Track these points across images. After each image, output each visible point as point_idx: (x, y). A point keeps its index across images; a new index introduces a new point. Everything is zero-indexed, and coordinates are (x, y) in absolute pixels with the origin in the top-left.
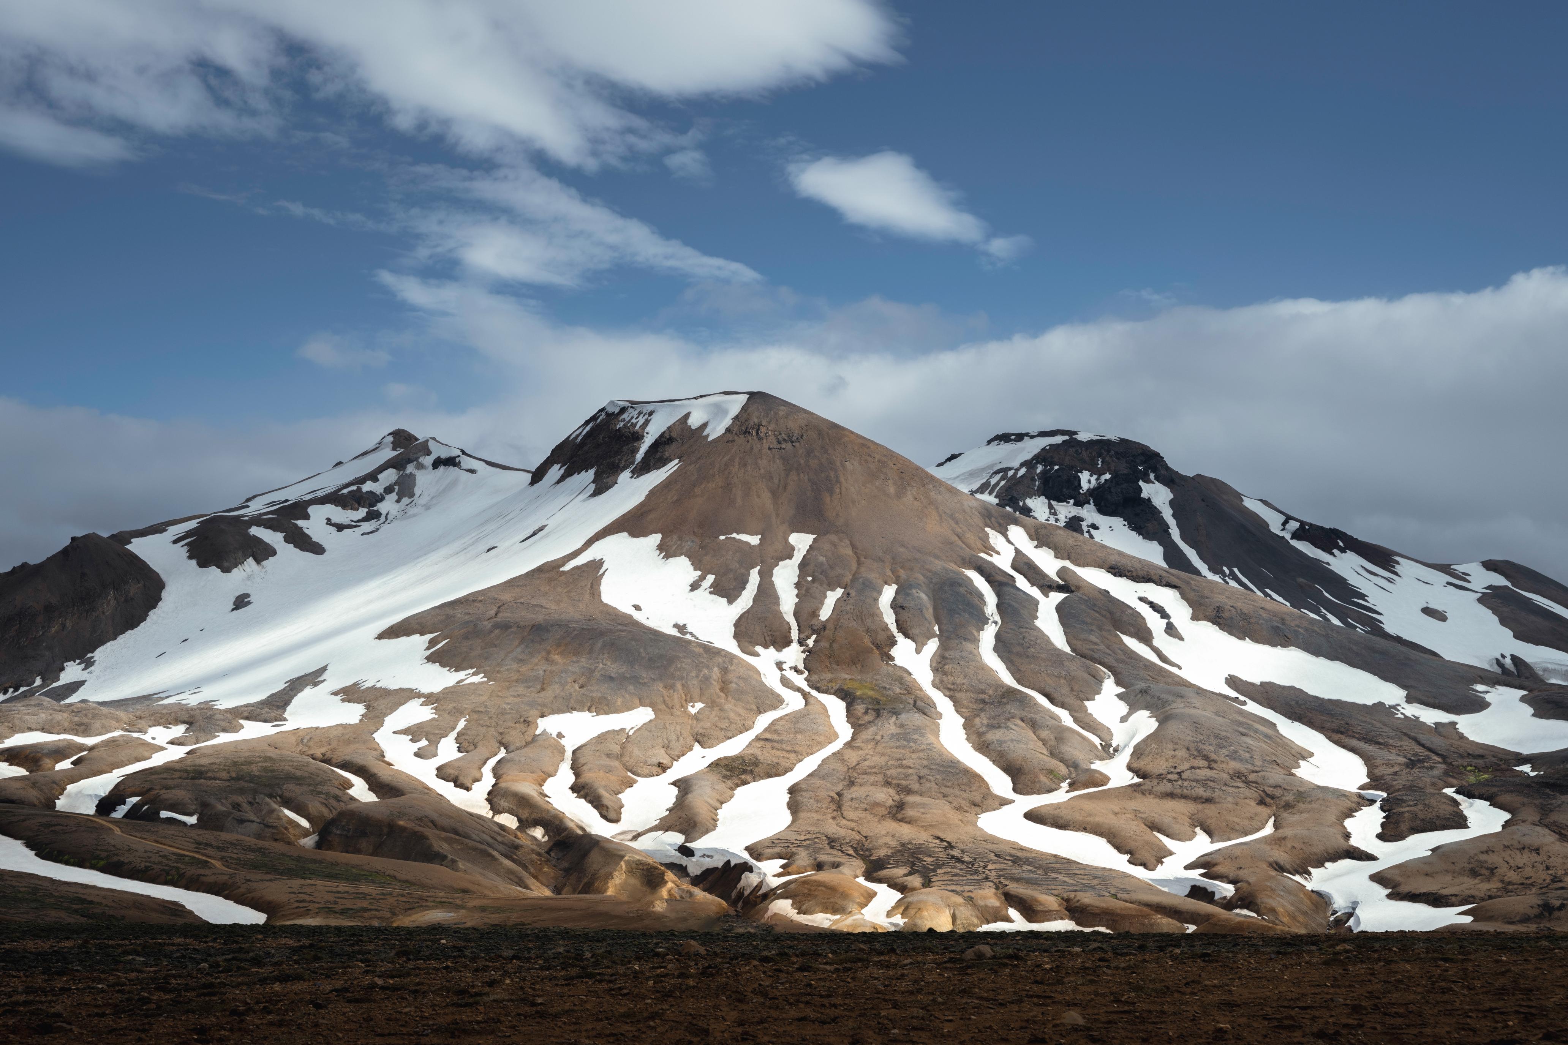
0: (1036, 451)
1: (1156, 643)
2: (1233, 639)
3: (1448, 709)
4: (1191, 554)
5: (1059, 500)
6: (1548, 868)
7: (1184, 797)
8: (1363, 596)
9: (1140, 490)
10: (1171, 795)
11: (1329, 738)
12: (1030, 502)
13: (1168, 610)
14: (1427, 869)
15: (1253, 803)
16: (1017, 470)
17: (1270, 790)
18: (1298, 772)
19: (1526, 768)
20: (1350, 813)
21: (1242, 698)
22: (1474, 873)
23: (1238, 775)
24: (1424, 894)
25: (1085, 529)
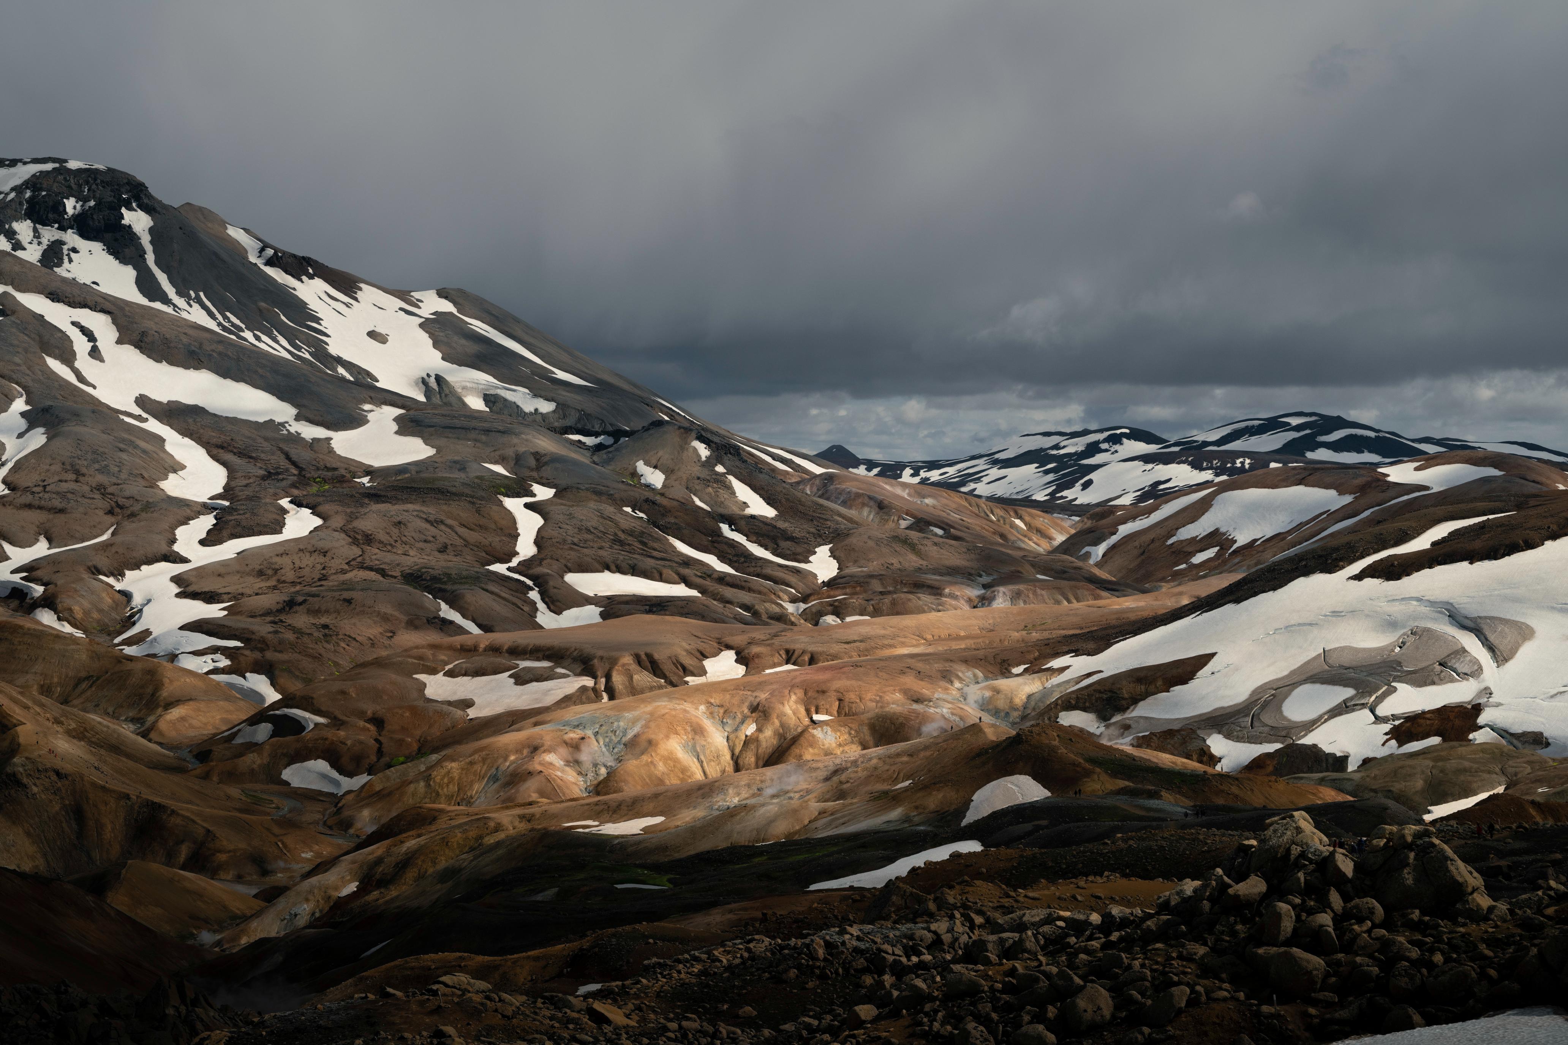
0: (27, 176)
1: (77, 364)
2: (151, 363)
3: (328, 427)
4: (162, 279)
5: (44, 224)
6: (324, 569)
7: (40, 508)
8: (318, 320)
9: (122, 217)
10: (29, 506)
11: (209, 453)
12: (16, 226)
13: (96, 335)
14: (222, 570)
15: (101, 513)
16: (7, 194)
17: (121, 501)
18: (163, 485)
19: (365, 480)
20: (185, 521)
21: (145, 415)
22: (260, 573)
23: (100, 488)
24: (205, 593)
25: (65, 252)
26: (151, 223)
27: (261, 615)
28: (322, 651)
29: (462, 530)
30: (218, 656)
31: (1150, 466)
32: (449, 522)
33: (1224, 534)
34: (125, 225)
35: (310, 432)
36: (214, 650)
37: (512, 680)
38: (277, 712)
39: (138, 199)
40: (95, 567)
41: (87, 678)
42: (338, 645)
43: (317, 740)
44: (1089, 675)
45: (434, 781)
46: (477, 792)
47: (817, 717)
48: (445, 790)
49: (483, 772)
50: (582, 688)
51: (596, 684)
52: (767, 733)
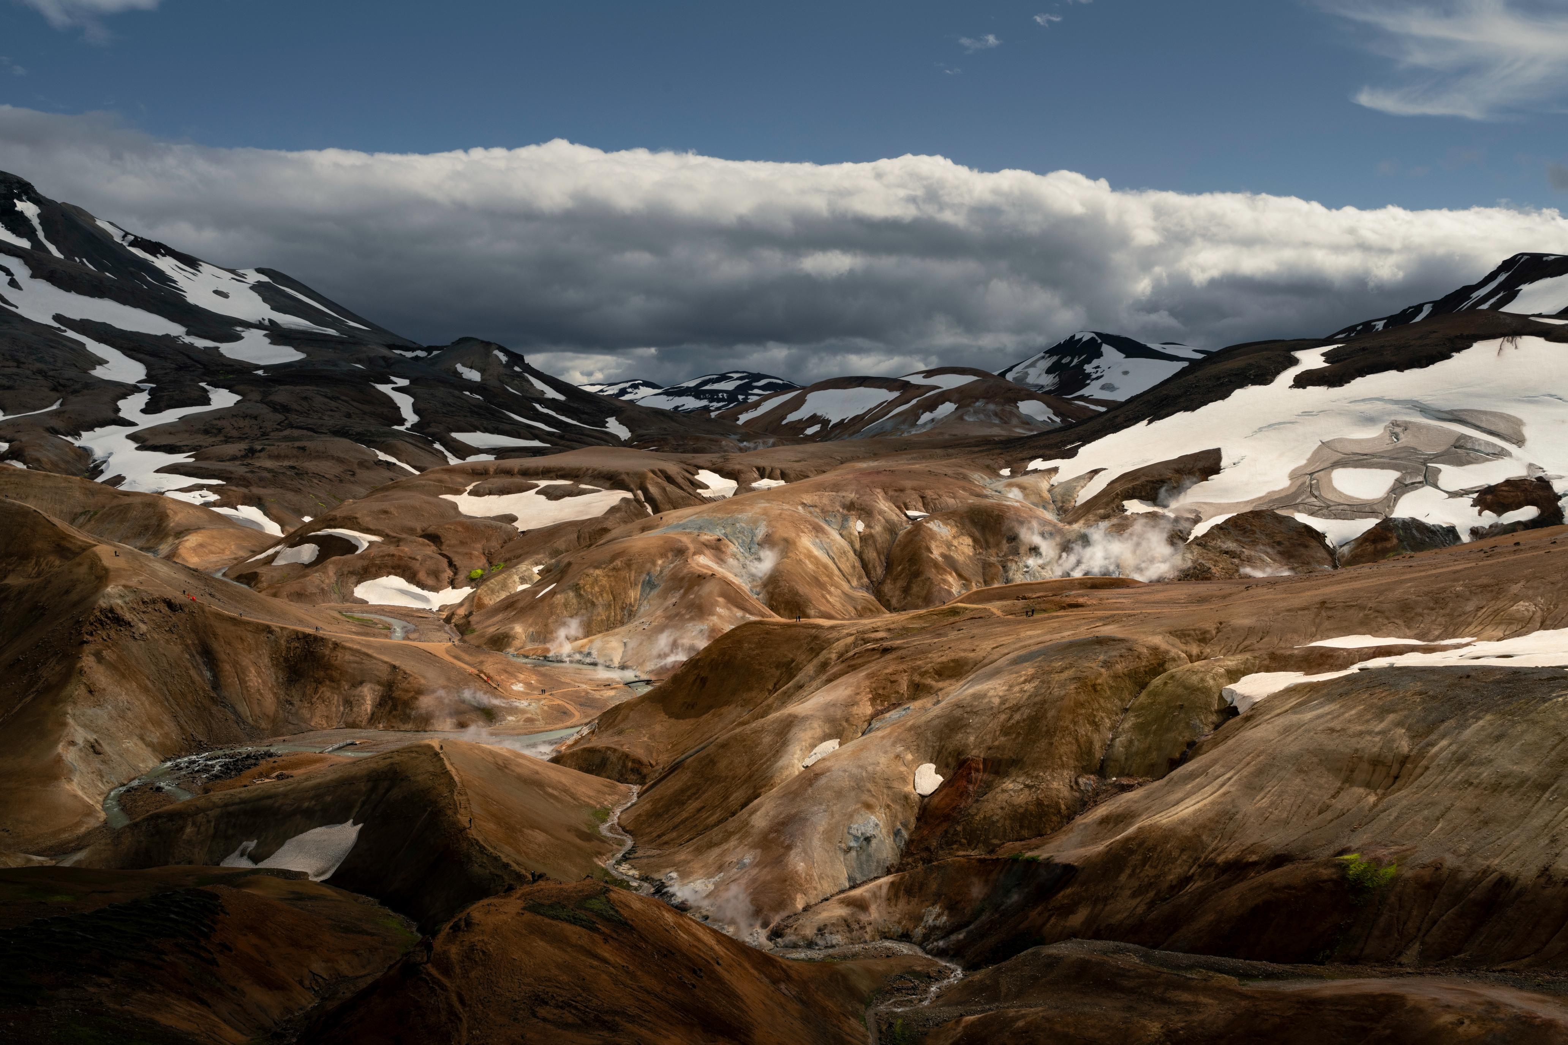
26: (39, 211)
27: (229, 460)
28: (300, 486)
29: (355, 404)
30: (205, 492)
31: (671, 398)
32: (344, 398)
33: (821, 417)
34: (18, 212)
35: (201, 343)
36: (200, 487)
37: (542, 498)
38: (319, 533)
39: (26, 194)
40: (53, 428)
41: (84, 513)
42: (312, 482)
43: (383, 556)
44: (1096, 472)
45: (584, 591)
46: (635, 600)
47: (910, 513)
48: (600, 599)
49: (632, 578)
50: (624, 500)
51: (635, 495)
52: (878, 529)
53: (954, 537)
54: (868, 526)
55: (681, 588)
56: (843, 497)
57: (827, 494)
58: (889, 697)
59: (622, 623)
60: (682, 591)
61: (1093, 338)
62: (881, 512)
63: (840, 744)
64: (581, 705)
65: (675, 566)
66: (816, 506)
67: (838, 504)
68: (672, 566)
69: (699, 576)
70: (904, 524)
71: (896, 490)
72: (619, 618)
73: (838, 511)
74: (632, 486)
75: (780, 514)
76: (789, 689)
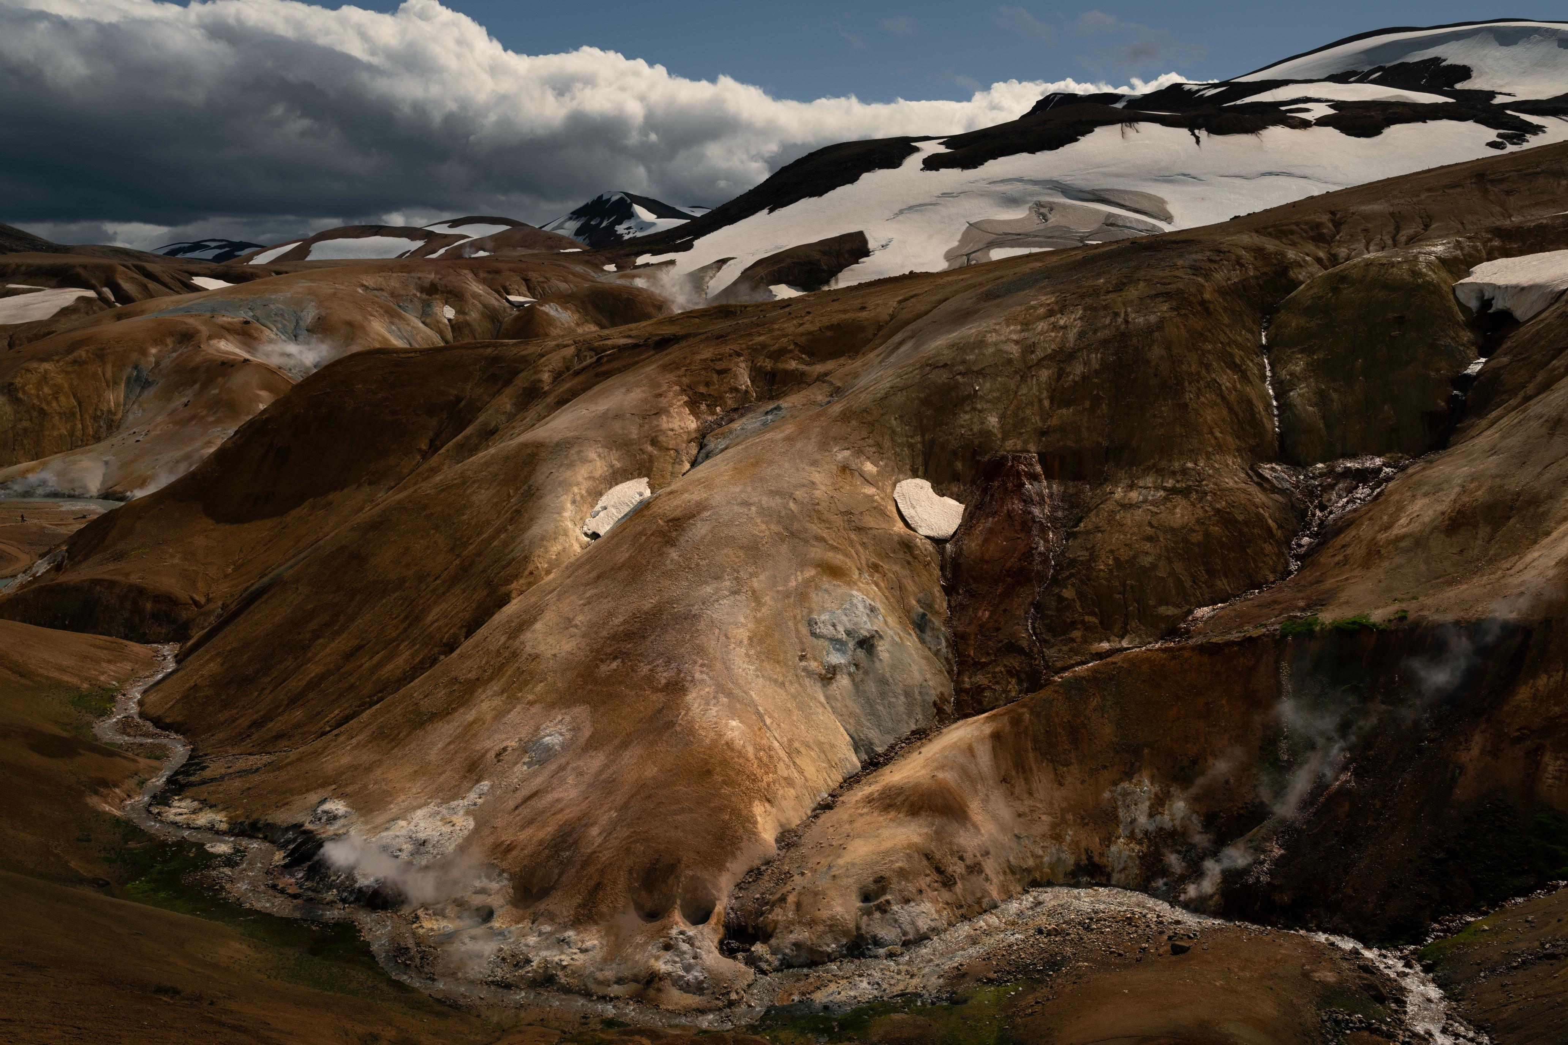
44: (724, 261)
45: (24, 393)
46: (117, 405)
47: (512, 298)
48: (54, 404)
49: (109, 374)
50: (80, 299)
51: (99, 293)
52: (474, 316)
53: (578, 324)
54: (459, 312)
55: (195, 382)
56: (419, 278)
57: (395, 275)
58: (722, 398)
59: (97, 439)
60: (197, 386)
61: (622, 198)
62: (475, 296)
63: (651, 486)
64: (31, 544)
65: (181, 354)
66: (382, 290)
67: (412, 287)
68: (174, 355)
69: (223, 364)
70: (508, 310)
71: (489, 272)
72: (91, 431)
73: (415, 295)
74: (94, 282)
75: (335, 294)
76: (468, 438)
